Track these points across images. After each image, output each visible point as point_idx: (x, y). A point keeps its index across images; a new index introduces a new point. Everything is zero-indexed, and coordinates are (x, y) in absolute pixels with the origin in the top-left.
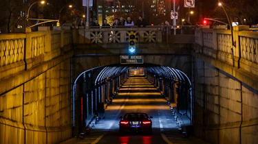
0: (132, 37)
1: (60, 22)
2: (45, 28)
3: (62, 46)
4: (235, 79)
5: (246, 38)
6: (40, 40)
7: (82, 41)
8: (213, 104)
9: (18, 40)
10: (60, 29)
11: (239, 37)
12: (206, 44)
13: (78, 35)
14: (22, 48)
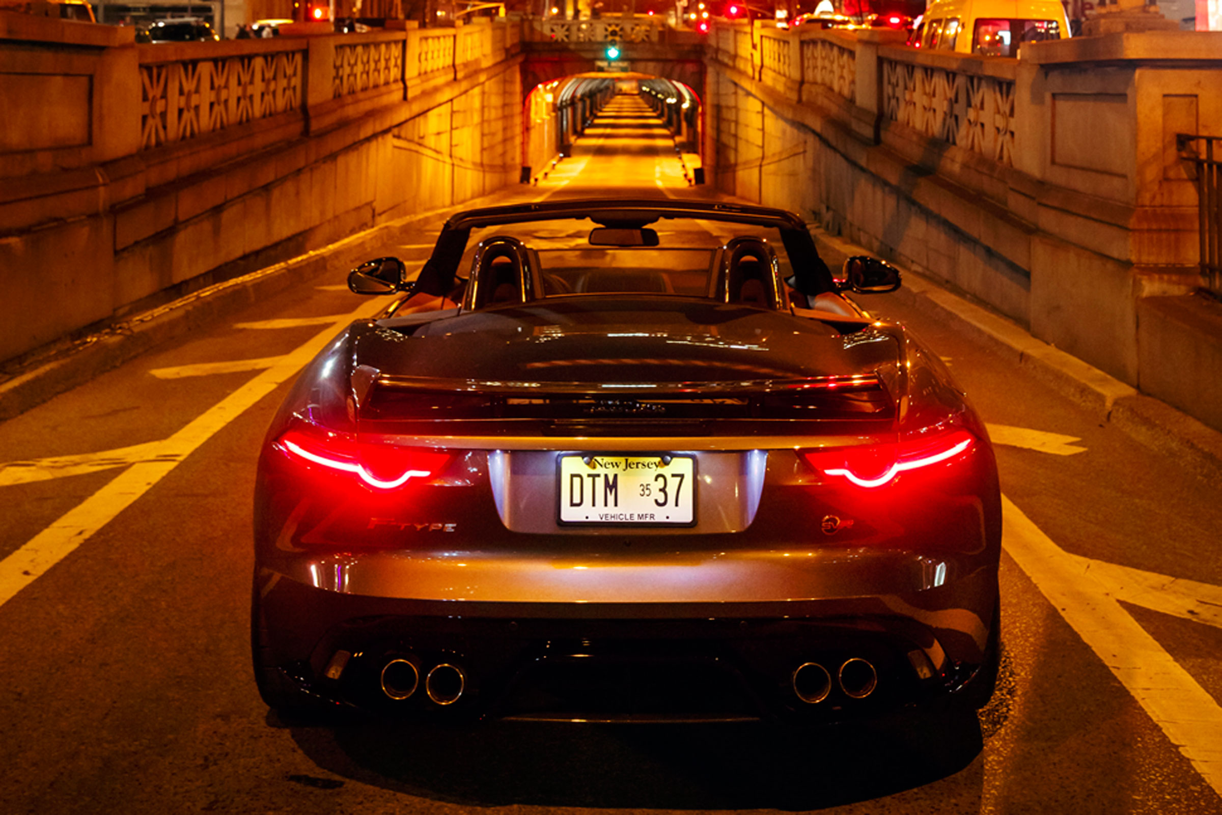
0: (614, 33)
1: (506, 7)
2: (484, 20)
3: (508, 45)
4: (755, 97)
5: (770, 38)
6: (476, 36)
7: (537, 38)
8: (729, 133)
9: (444, 37)
10: (504, 20)
11: (762, 37)
12: (721, 45)
13: (532, 29)
14: (449, 49)
